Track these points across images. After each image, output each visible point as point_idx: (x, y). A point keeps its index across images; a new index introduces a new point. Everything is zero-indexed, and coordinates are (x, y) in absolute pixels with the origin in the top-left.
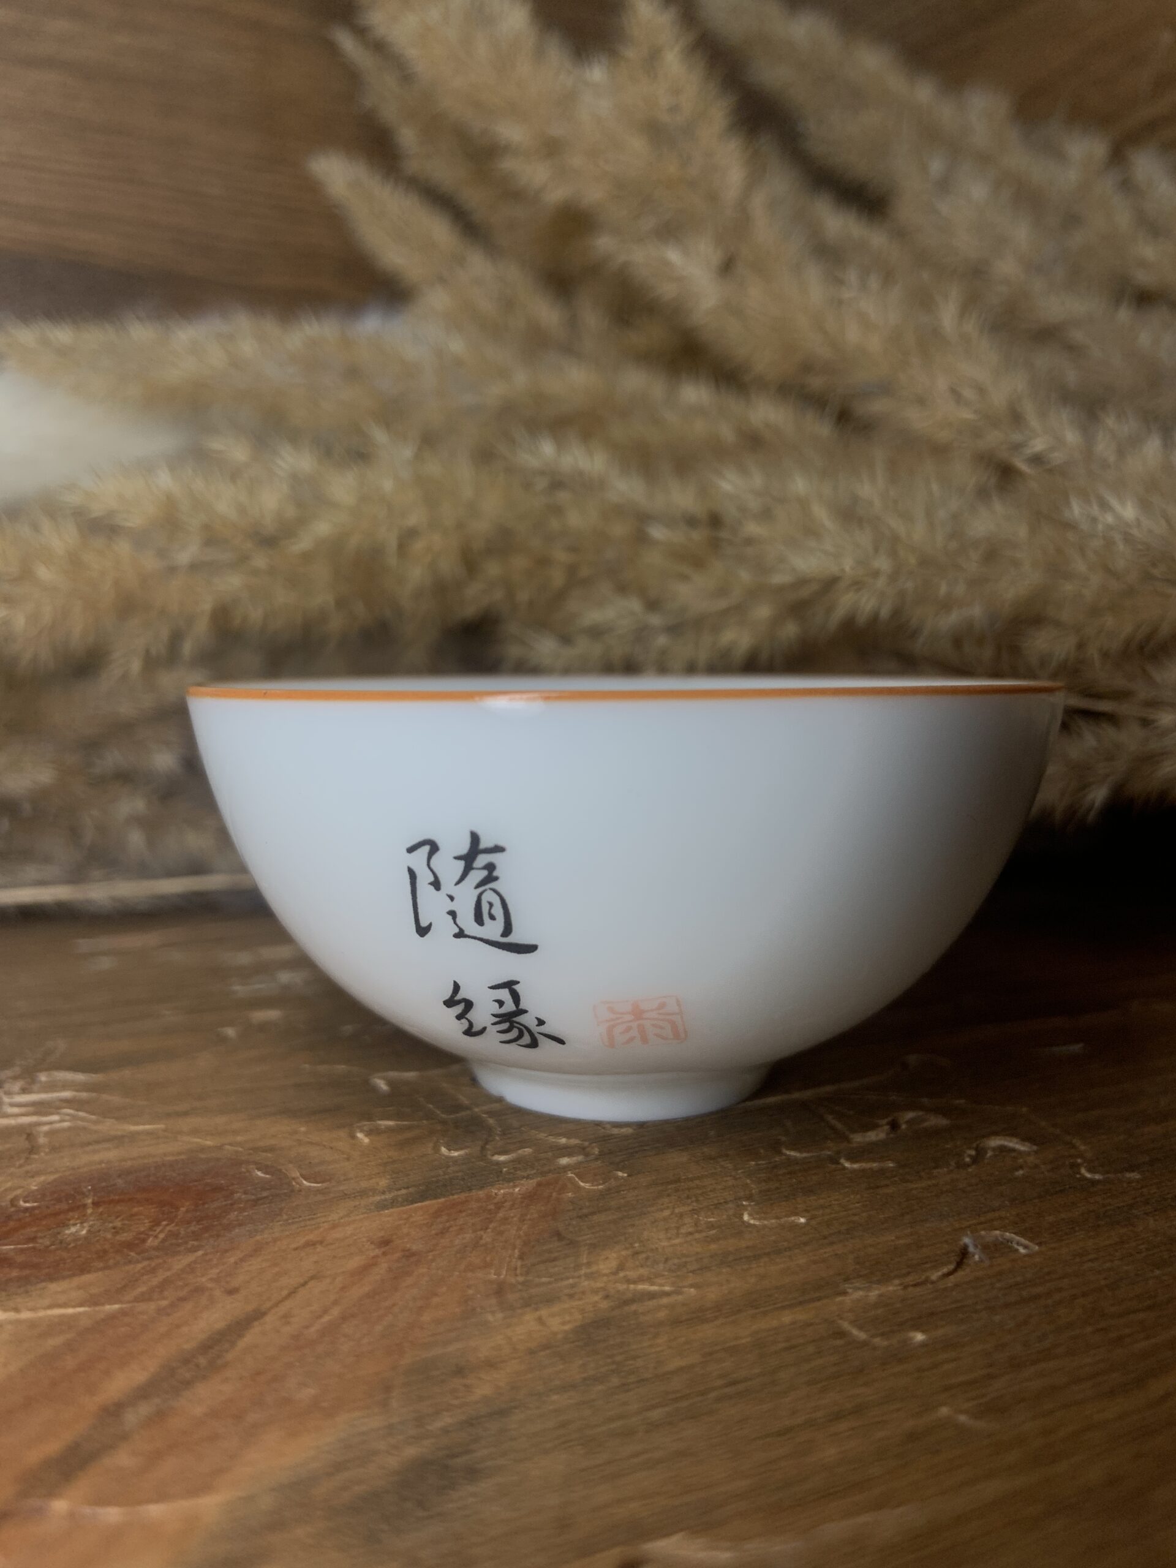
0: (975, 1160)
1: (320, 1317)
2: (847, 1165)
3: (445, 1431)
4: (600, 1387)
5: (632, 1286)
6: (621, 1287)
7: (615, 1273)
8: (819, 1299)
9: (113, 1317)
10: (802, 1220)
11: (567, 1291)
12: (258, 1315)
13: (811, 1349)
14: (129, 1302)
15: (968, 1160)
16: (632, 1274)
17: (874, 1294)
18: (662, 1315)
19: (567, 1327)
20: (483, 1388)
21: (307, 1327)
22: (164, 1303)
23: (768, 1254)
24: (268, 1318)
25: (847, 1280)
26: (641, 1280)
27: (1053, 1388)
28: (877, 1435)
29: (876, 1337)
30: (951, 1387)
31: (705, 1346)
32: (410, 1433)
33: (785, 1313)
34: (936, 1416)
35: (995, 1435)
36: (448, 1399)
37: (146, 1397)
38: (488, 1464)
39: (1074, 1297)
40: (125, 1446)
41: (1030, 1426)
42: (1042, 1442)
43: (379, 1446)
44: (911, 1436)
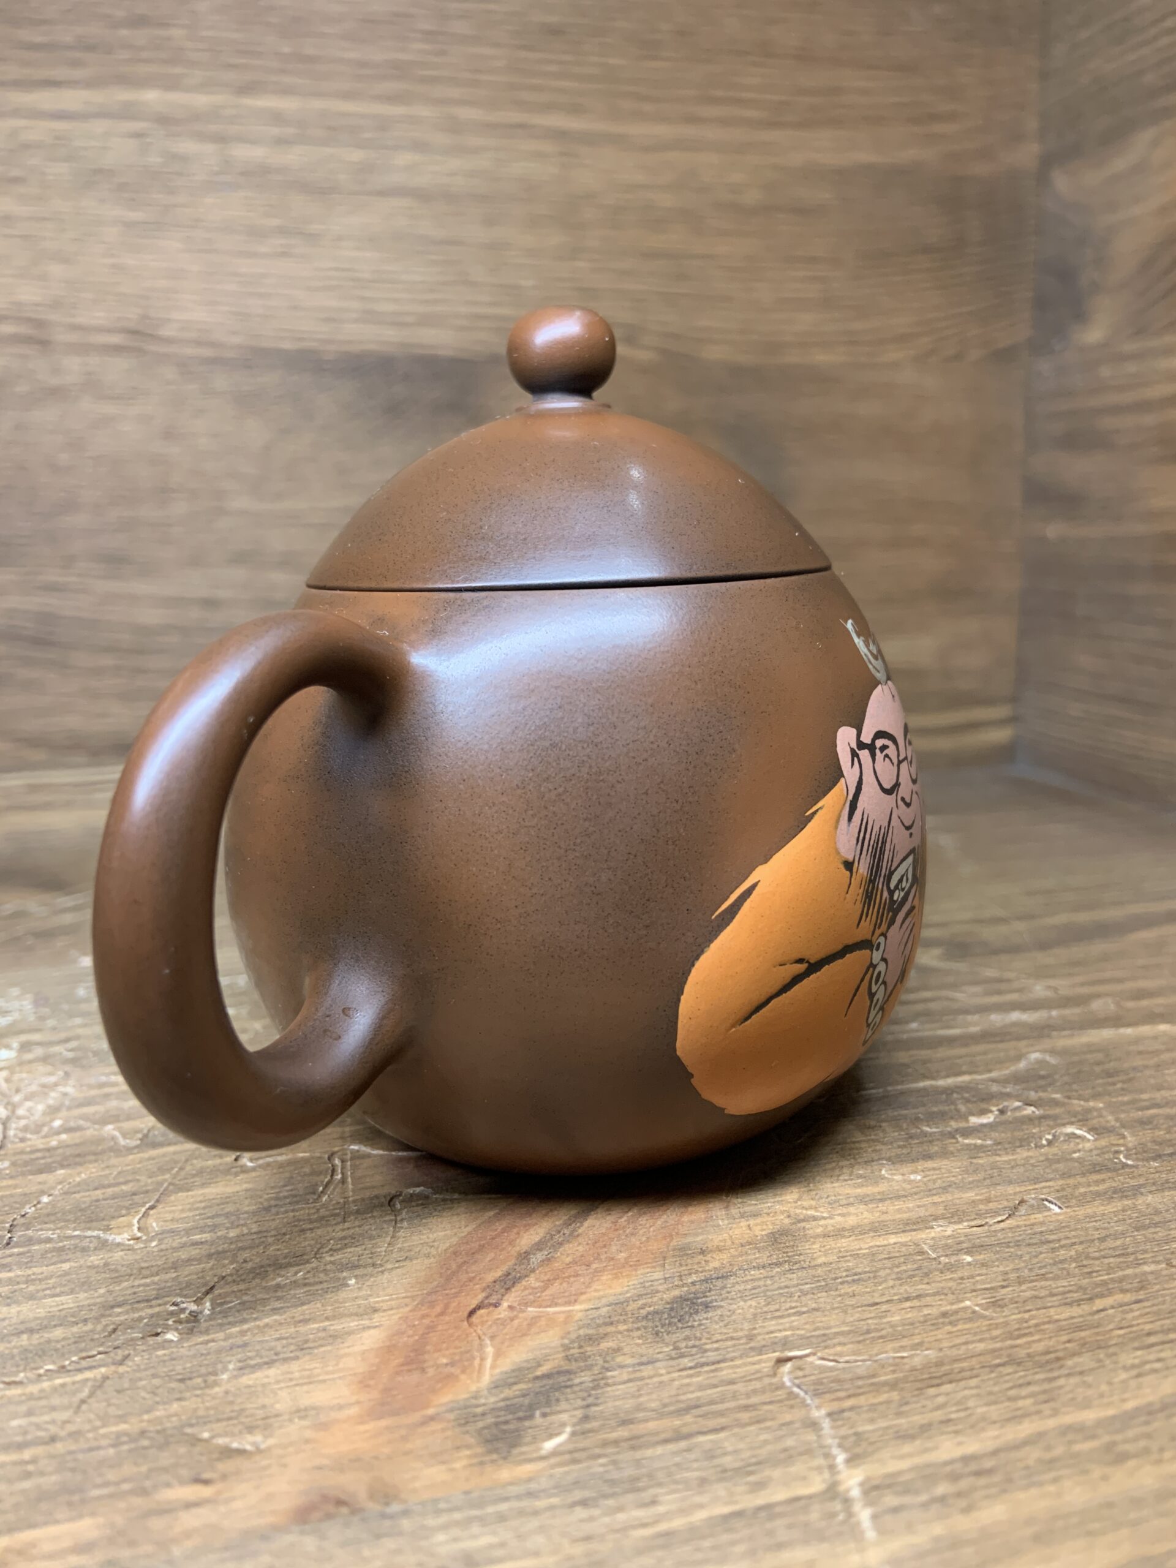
0: (1050, 1143)
2: (960, 1139)
3: (693, 1284)
4: (778, 1270)
5: (804, 1212)
6: (798, 1211)
7: (796, 1202)
8: (915, 1230)
10: (919, 1178)
11: (765, 1211)
13: (902, 1260)
15: (1044, 1142)
16: (805, 1204)
17: (950, 1230)
18: (819, 1230)
19: (764, 1233)
20: (715, 1262)
23: (891, 1198)
25: (935, 1220)
26: (811, 1208)
27: (1036, 1297)
28: (926, 1311)
29: (942, 1256)
30: (974, 1291)
31: (840, 1252)
32: (676, 1283)
33: (893, 1236)
34: (962, 1305)
35: (991, 1319)
36: (696, 1267)
37: (541, 1250)
38: (715, 1304)
39: (1074, 1244)
40: (532, 1275)
41: (1014, 1317)
42: (1017, 1326)
43: (660, 1288)
44: (944, 1315)
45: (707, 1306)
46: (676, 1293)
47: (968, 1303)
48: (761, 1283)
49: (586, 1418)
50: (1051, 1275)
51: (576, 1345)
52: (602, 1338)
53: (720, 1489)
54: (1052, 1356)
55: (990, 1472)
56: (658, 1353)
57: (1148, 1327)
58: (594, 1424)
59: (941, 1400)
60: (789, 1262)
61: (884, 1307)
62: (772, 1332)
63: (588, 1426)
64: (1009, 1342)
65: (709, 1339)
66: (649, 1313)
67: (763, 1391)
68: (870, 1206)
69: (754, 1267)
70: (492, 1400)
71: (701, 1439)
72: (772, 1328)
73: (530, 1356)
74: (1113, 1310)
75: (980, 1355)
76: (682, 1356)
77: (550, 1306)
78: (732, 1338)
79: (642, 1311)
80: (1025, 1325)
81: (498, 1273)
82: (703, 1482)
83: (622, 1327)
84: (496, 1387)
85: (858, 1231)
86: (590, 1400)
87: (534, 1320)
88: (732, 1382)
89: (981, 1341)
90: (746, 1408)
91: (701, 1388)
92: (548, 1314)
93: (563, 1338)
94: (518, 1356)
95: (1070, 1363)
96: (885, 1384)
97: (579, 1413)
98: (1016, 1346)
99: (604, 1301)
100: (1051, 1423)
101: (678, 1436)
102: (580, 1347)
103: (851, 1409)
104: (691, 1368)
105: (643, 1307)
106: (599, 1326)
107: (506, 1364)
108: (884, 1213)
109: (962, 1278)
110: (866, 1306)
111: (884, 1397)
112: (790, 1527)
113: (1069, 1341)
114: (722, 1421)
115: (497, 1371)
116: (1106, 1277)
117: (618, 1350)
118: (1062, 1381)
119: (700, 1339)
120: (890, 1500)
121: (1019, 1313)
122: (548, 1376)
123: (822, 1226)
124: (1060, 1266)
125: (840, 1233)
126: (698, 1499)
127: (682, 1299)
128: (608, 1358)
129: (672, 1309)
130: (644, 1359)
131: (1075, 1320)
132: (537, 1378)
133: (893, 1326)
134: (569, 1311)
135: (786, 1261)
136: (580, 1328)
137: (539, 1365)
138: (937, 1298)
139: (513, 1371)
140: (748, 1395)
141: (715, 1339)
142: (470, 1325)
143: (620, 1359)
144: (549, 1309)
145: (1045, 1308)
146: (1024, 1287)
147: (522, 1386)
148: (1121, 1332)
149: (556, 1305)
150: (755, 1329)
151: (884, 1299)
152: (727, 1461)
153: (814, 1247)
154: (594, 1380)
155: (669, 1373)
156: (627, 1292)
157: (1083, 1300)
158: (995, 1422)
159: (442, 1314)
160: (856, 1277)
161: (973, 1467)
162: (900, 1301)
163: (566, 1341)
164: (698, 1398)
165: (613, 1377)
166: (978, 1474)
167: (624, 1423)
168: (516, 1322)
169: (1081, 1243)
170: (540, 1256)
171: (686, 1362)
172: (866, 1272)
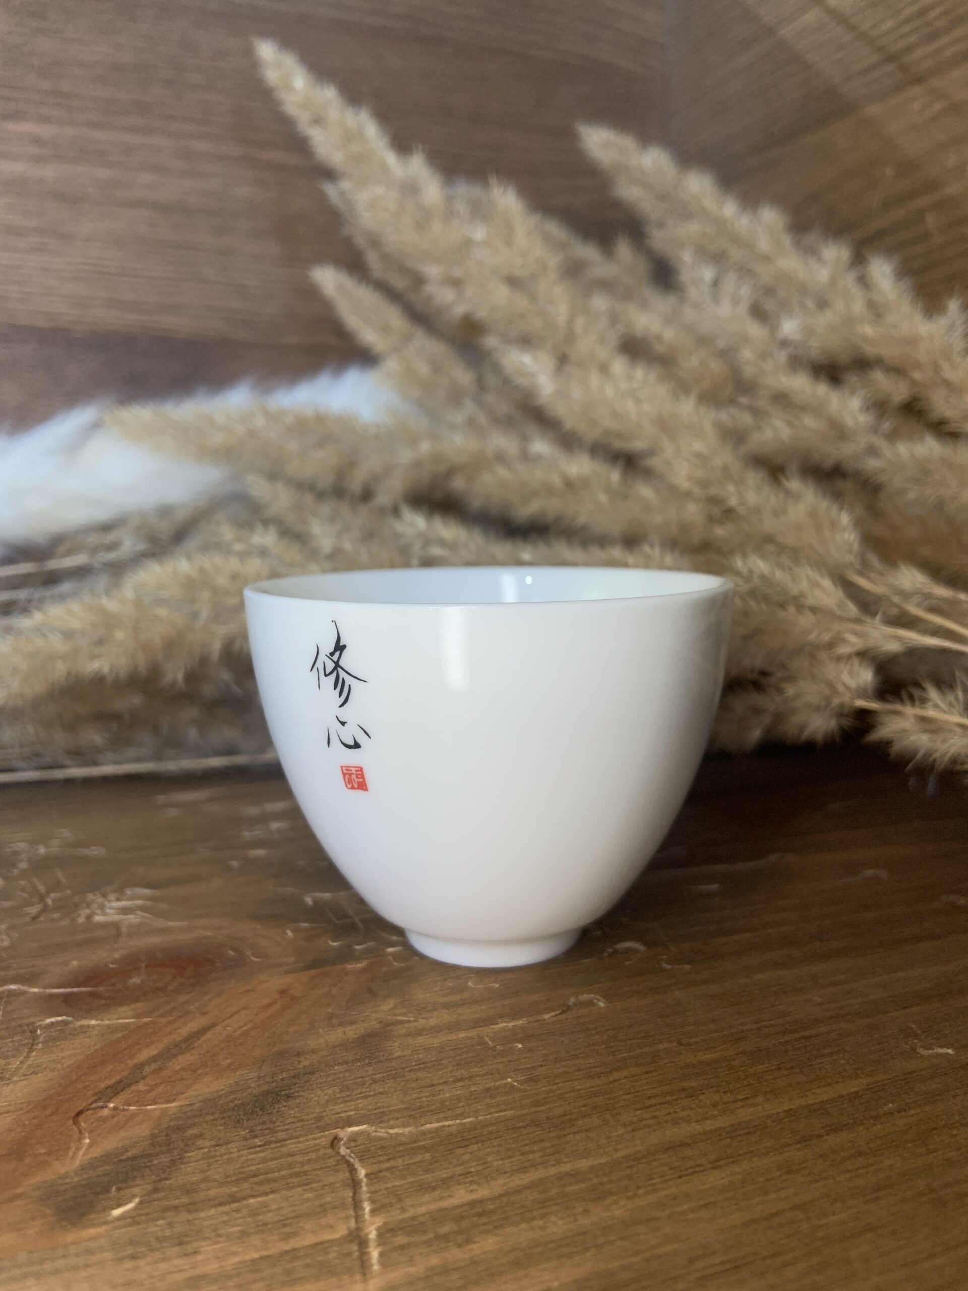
0: (609, 954)
1: (242, 1027)
3: (282, 1080)
4: (359, 1064)
5: (395, 1017)
6: (390, 1017)
7: (390, 1011)
8: (481, 1026)
9: (147, 1024)
11: (363, 1019)
12: (214, 1025)
13: (465, 1050)
14: (155, 1017)
15: (606, 954)
16: (397, 1011)
17: (511, 1024)
18: (403, 1031)
19: (355, 1036)
20: (306, 1062)
21: (234, 1032)
22: (171, 1018)
23: (469, 1003)
24: (218, 1028)
25: (500, 1017)
26: (401, 1014)
27: (566, 1072)
28: (472, 1089)
29: (498, 1045)
30: (518, 1070)
31: (415, 1046)
32: (267, 1080)
33: (463, 1032)
34: (505, 1082)
35: (525, 1091)
36: (289, 1067)
37: (155, 1061)
38: (296, 1094)
39: (608, 1030)
40: (142, 1082)
41: (543, 1089)
42: (544, 1096)
43: (253, 1085)
44: (487, 1090)
45: (288, 1097)
46: (266, 1088)
47: (509, 1080)
48: (341, 1075)
49: (156, 1190)
50: (583, 1055)
51: (164, 1134)
52: (188, 1127)
53: (256, 1240)
54: (568, 1117)
55: (492, 1212)
56: (235, 1136)
57: (650, 1093)
58: (162, 1194)
59: (466, 1157)
60: (369, 1057)
61: (441, 1087)
62: (339, 1113)
63: (155, 1196)
64: (534, 1109)
65: (282, 1122)
66: (236, 1105)
67: (316, 1160)
68: (451, 1010)
69: (339, 1063)
70: (76, 1179)
71: (252, 1201)
72: (339, 1111)
73: (121, 1145)
74: (625, 1080)
75: (508, 1120)
76: (256, 1137)
77: (150, 1105)
78: (303, 1120)
79: (230, 1104)
80: (551, 1094)
81: (112, 1081)
82: (244, 1234)
83: (209, 1118)
84: (83, 1169)
85: (435, 1030)
86: (163, 1176)
87: (133, 1116)
88: (292, 1155)
89: (511, 1109)
90: (297, 1174)
91: (264, 1161)
92: (147, 1111)
93: (154, 1129)
94: (110, 1143)
95: (580, 1122)
96: (424, 1147)
97: (149, 1187)
98: (538, 1112)
99: (200, 1098)
100: (553, 1171)
101: (233, 1199)
102: (167, 1135)
103: (387, 1170)
104: (259, 1146)
105: (232, 1101)
106: (189, 1118)
107: (97, 1152)
108: (460, 1015)
109: (510, 1061)
110: (424, 1087)
111: (419, 1158)
112: (308, 1266)
113: (584, 1106)
114: (275, 1185)
115: (89, 1156)
116: (625, 1055)
117: (200, 1136)
118: (571, 1137)
119: (274, 1123)
120: (401, 1239)
121: (549, 1086)
122: (132, 1159)
123: (406, 1028)
124: (592, 1048)
125: (420, 1032)
126: (234, 1248)
127: (268, 1092)
128: (189, 1142)
129: (257, 1101)
130: (221, 1141)
131: (592, 1089)
132: (121, 1161)
133: (442, 1102)
134: (166, 1108)
135: (367, 1057)
136: (171, 1121)
137: (127, 1151)
138: (485, 1077)
139: (101, 1157)
140: (303, 1164)
141: (288, 1122)
142: (76, 1123)
143: (200, 1143)
144: (149, 1107)
145: (570, 1081)
146: (558, 1065)
147: (107, 1168)
148: (627, 1097)
149: (155, 1104)
150: (325, 1111)
151: (441, 1081)
152: (269, 1217)
153: (395, 1044)
154: (172, 1160)
155: (239, 1151)
156: (222, 1090)
157: (602, 1073)
158: (506, 1173)
159: (52, 1114)
160: (423, 1066)
161: (478, 1210)
162: (454, 1082)
163: (156, 1131)
164: (258, 1169)
165: (189, 1157)
166: (480, 1215)
167: (188, 1192)
168: (116, 1119)
169: (613, 1029)
170: (154, 1066)
171: (257, 1142)
172: (431, 1061)
